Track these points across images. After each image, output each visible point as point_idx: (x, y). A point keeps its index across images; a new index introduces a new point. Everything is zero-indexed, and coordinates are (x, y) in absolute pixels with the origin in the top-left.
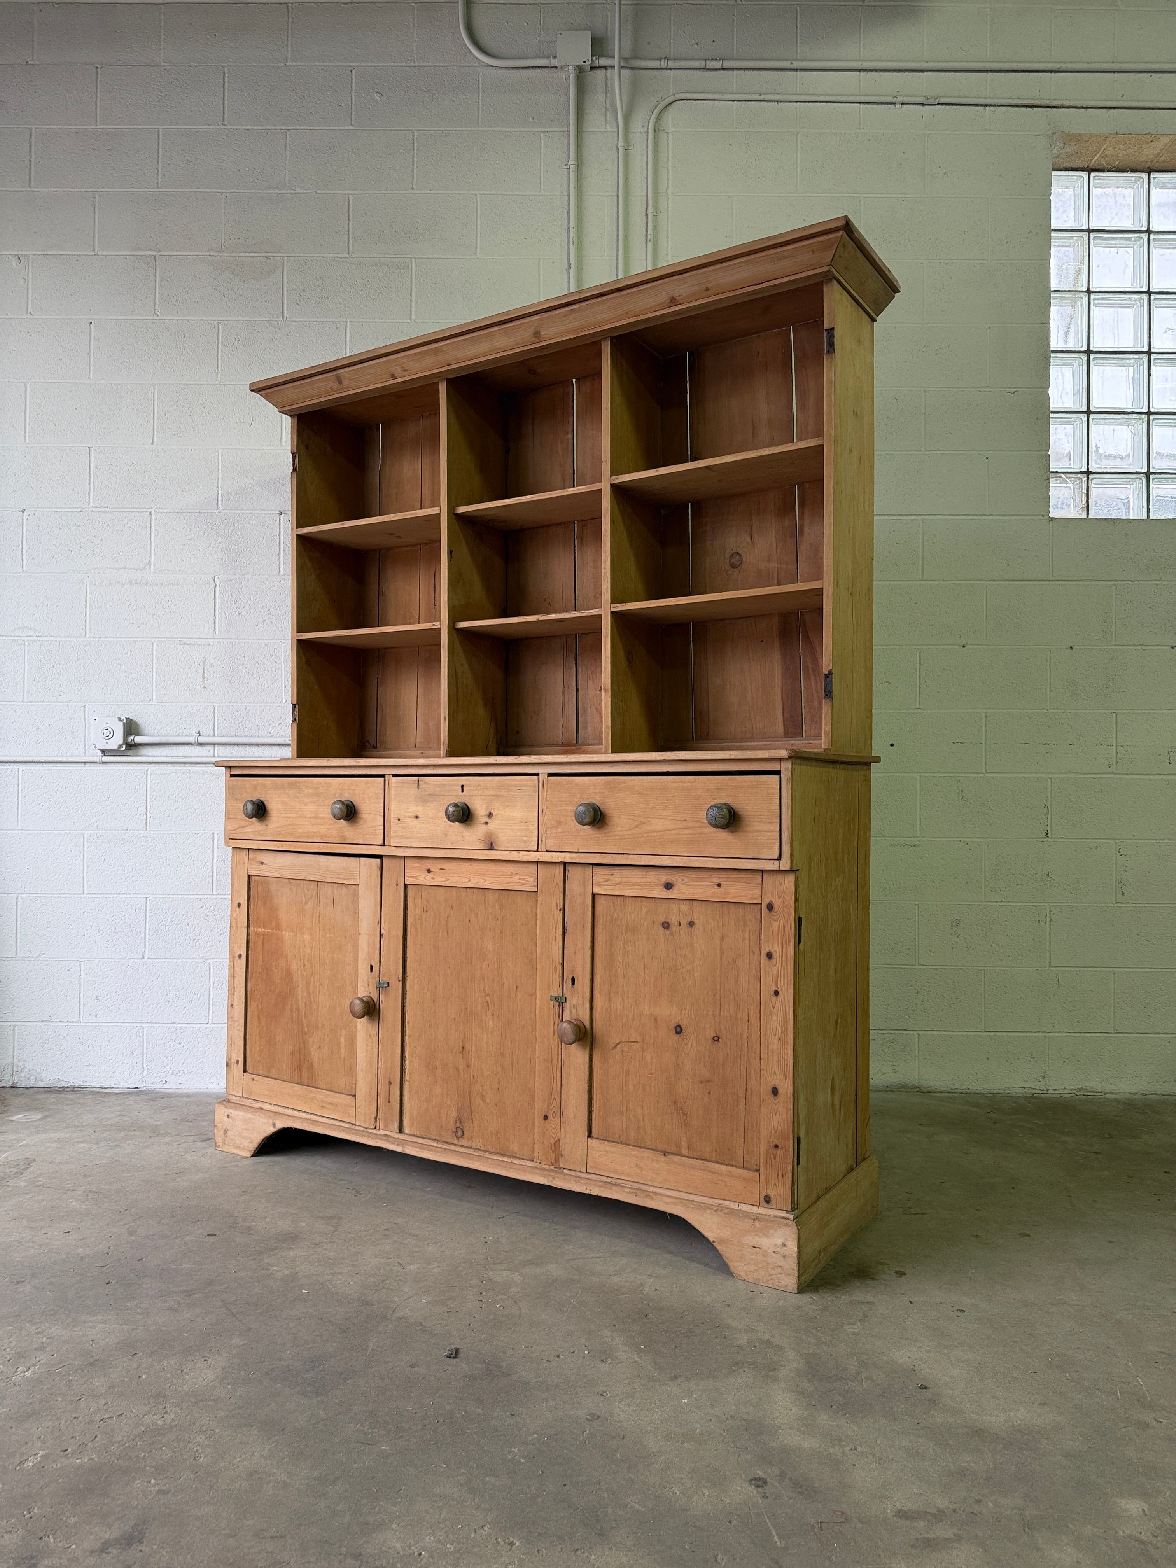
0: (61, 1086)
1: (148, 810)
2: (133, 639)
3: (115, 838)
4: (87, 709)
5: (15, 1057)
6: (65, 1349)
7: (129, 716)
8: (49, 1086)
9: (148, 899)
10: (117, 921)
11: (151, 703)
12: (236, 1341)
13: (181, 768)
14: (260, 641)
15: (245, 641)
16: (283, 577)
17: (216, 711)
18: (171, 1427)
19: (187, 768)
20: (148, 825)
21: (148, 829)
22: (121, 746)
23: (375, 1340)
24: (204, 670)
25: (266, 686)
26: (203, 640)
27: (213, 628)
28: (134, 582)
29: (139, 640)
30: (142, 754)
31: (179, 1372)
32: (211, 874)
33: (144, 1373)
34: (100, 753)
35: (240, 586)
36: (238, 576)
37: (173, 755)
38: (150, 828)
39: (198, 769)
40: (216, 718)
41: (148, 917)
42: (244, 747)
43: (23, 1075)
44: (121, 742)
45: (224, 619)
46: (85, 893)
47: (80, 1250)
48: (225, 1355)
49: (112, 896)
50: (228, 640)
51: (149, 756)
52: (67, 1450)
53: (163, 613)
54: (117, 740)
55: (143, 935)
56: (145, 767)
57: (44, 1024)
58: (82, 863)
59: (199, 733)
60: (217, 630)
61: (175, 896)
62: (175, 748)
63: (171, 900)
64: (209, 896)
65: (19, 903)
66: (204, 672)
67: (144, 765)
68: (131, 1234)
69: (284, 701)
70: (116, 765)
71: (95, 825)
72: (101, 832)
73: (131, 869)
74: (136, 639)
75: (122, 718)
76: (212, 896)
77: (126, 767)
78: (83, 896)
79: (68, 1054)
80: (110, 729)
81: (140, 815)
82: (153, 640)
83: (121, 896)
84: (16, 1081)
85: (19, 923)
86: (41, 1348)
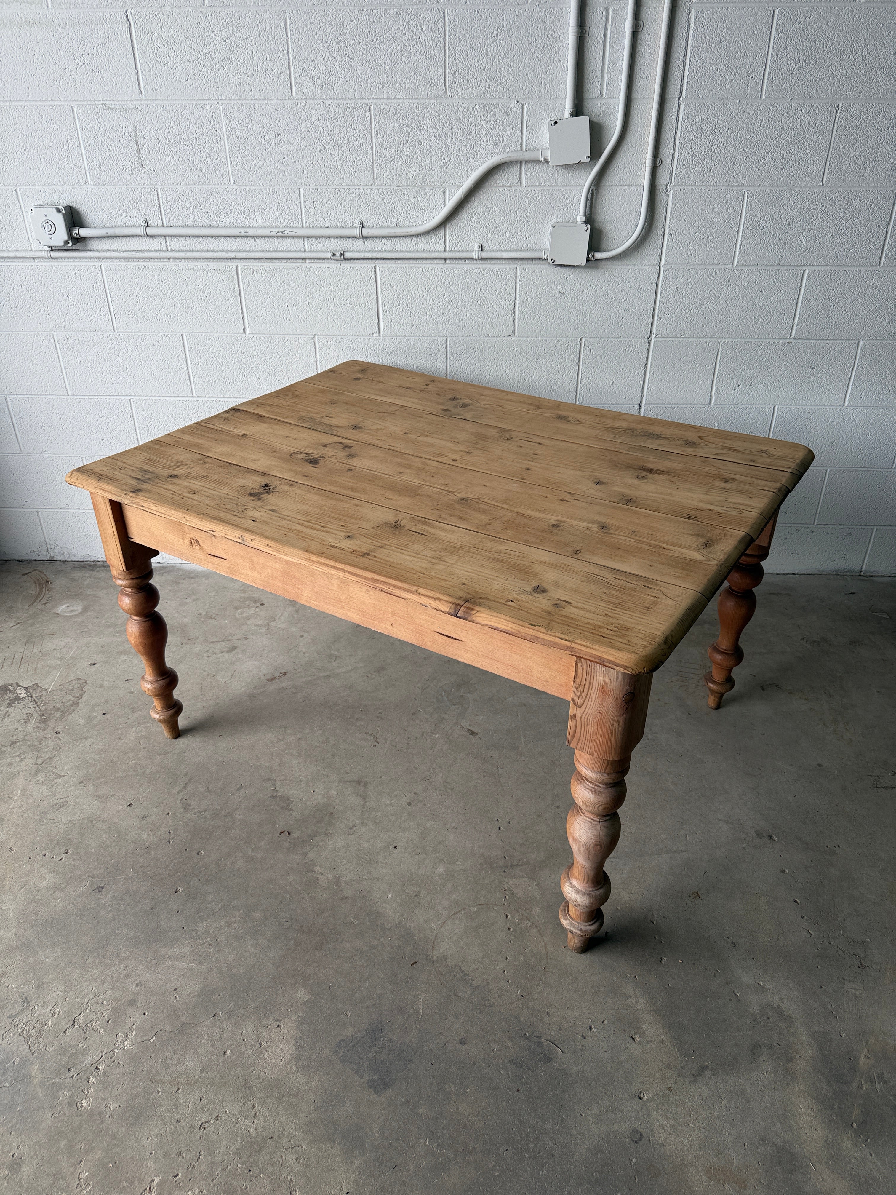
0: (92, 560)
1: (112, 311)
2: (49, 103)
3: (86, 340)
4: (19, 193)
5: (46, 538)
6: (152, 1003)
7: (67, 203)
8: (82, 560)
9: (132, 401)
10: (107, 421)
11: (87, 186)
12: (301, 995)
13: (135, 264)
14: (194, 102)
15: (177, 102)
16: (209, 9)
17: (160, 196)
18: (264, 1140)
19: (141, 264)
20: (115, 325)
21: (116, 331)
22: (66, 242)
23: (423, 996)
24: (137, 143)
25: (210, 163)
26: (128, 102)
27: (137, 86)
28: (31, 21)
29: (56, 103)
30: (91, 248)
31: (258, 1046)
32: (187, 376)
33: (228, 1048)
34: (47, 248)
35: (160, 24)
36: (154, 8)
37: (124, 248)
38: (118, 329)
39: (153, 264)
40: (162, 204)
41: (135, 417)
42: (197, 238)
43: (57, 551)
44: (66, 238)
45: (148, 73)
46: (70, 394)
47: (144, 836)
48: (295, 1018)
49: (96, 397)
50: (157, 102)
51: (99, 251)
52: (177, 1175)
53: (76, 66)
54: (61, 235)
55: (134, 435)
56: (98, 263)
57: (63, 510)
58: (59, 365)
59: (146, 222)
60: (142, 89)
61: (157, 398)
62: (124, 239)
63: (154, 401)
64: (190, 399)
65: (9, 403)
66: (138, 146)
67: (96, 260)
68: (186, 807)
69: (232, 182)
70: (67, 260)
71: (62, 326)
72: (70, 333)
73: (108, 372)
74: (52, 103)
75: (61, 208)
76: (193, 399)
77: (78, 263)
78: (69, 397)
79: (91, 536)
80: (50, 223)
81: (105, 315)
82: (72, 104)
83: (105, 397)
84: (52, 556)
85: (15, 422)
86: (132, 1002)
